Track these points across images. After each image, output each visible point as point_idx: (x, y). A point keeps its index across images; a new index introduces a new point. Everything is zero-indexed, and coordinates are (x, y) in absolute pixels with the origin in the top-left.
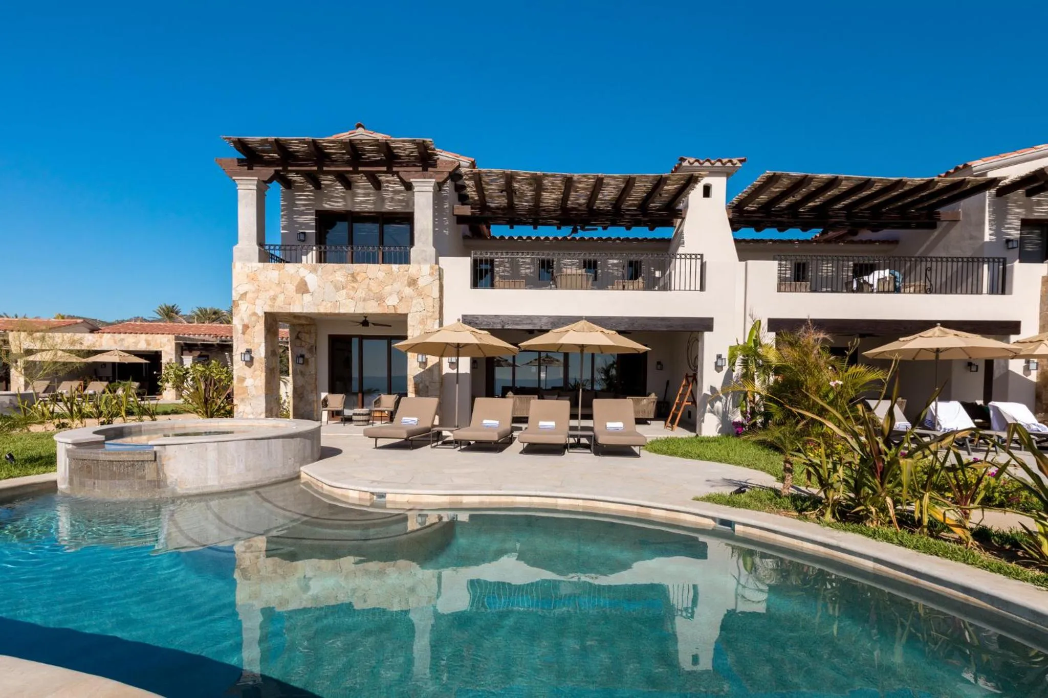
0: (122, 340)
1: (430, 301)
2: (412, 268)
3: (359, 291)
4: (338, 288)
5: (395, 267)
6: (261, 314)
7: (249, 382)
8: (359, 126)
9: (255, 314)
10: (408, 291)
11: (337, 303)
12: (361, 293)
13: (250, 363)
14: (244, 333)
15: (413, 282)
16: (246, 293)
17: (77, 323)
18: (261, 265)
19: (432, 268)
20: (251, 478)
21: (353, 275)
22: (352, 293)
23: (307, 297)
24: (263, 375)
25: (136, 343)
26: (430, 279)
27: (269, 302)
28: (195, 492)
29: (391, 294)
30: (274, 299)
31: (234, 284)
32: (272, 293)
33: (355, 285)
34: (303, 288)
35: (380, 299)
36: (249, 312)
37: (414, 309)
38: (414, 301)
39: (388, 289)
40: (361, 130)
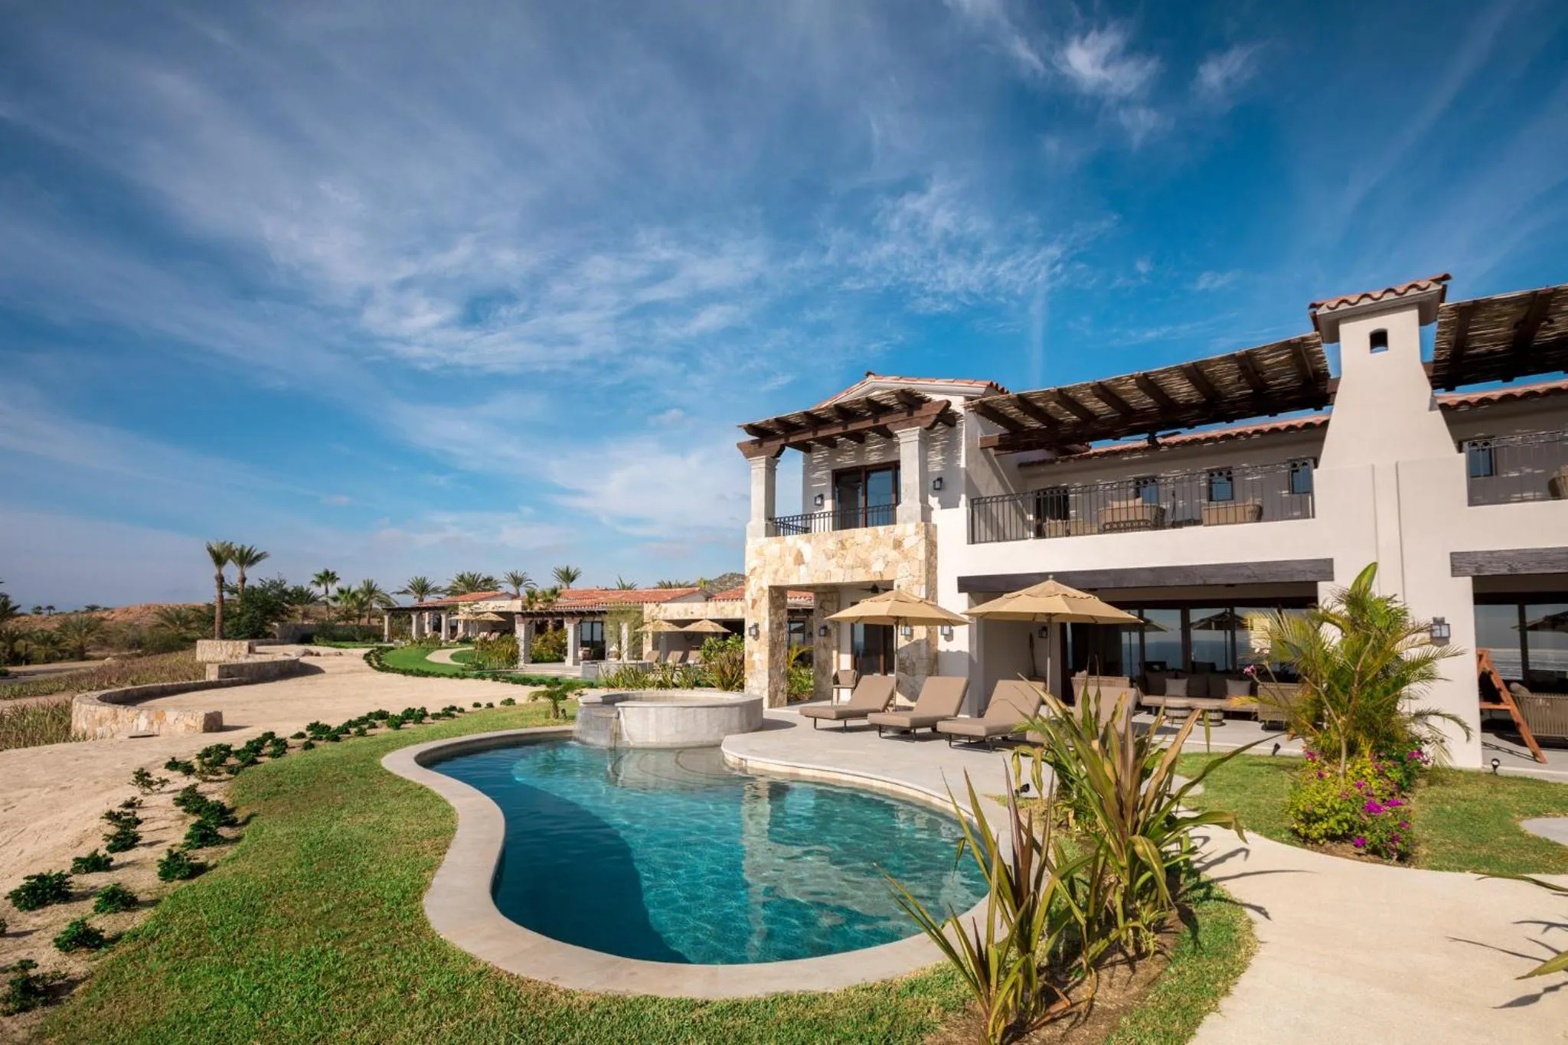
0: (723, 608)
1: (916, 565)
2: (898, 529)
3: (849, 557)
4: (830, 556)
5: (881, 529)
6: (766, 588)
7: (756, 657)
8: (869, 374)
9: (761, 589)
10: (893, 554)
11: (829, 573)
12: (850, 561)
13: (757, 636)
14: (753, 607)
15: (898, 544)
16: (755, 569)
17: (694, 592)
18: (767, 539)
19: (917, 526)
20: (678, 740)
21: (841, 542)
22: (841, 562)
23: (803, 568)
24: (767, 649)
25: (734, 611)
26: (915, 539)
27: (772, 575)
28: (640, 746)
29: (877, 559)
30: (776, 572)
31: (747, 559)
32: (775, 566)
33: (844, 552)
34: (799, 560)
35: (866, 565)
36: (758, 587)
37: (900, 575)
38: (900, 565)
39: (874, 554)
40: (871, 378)
